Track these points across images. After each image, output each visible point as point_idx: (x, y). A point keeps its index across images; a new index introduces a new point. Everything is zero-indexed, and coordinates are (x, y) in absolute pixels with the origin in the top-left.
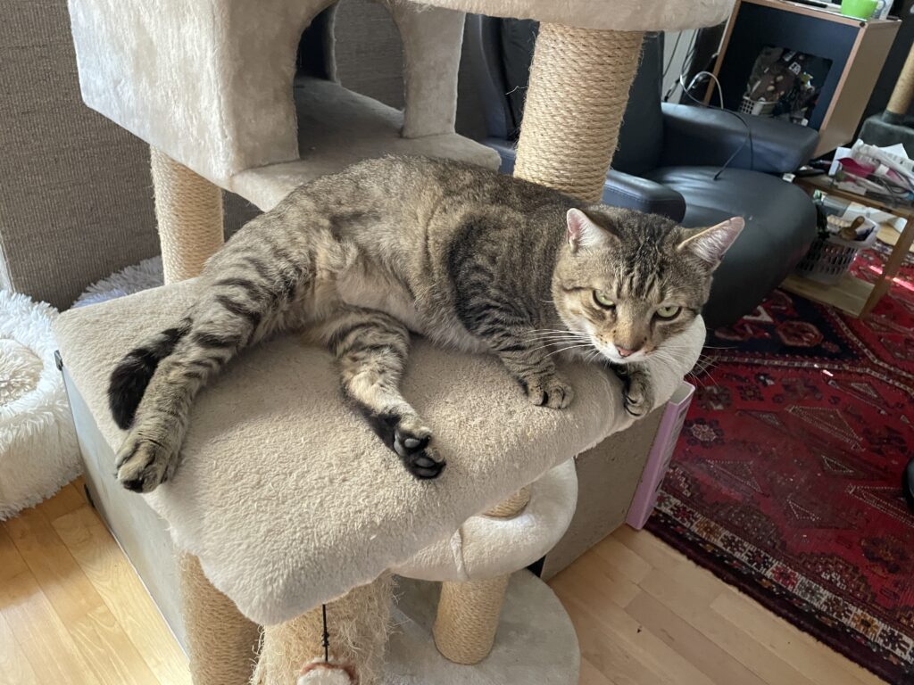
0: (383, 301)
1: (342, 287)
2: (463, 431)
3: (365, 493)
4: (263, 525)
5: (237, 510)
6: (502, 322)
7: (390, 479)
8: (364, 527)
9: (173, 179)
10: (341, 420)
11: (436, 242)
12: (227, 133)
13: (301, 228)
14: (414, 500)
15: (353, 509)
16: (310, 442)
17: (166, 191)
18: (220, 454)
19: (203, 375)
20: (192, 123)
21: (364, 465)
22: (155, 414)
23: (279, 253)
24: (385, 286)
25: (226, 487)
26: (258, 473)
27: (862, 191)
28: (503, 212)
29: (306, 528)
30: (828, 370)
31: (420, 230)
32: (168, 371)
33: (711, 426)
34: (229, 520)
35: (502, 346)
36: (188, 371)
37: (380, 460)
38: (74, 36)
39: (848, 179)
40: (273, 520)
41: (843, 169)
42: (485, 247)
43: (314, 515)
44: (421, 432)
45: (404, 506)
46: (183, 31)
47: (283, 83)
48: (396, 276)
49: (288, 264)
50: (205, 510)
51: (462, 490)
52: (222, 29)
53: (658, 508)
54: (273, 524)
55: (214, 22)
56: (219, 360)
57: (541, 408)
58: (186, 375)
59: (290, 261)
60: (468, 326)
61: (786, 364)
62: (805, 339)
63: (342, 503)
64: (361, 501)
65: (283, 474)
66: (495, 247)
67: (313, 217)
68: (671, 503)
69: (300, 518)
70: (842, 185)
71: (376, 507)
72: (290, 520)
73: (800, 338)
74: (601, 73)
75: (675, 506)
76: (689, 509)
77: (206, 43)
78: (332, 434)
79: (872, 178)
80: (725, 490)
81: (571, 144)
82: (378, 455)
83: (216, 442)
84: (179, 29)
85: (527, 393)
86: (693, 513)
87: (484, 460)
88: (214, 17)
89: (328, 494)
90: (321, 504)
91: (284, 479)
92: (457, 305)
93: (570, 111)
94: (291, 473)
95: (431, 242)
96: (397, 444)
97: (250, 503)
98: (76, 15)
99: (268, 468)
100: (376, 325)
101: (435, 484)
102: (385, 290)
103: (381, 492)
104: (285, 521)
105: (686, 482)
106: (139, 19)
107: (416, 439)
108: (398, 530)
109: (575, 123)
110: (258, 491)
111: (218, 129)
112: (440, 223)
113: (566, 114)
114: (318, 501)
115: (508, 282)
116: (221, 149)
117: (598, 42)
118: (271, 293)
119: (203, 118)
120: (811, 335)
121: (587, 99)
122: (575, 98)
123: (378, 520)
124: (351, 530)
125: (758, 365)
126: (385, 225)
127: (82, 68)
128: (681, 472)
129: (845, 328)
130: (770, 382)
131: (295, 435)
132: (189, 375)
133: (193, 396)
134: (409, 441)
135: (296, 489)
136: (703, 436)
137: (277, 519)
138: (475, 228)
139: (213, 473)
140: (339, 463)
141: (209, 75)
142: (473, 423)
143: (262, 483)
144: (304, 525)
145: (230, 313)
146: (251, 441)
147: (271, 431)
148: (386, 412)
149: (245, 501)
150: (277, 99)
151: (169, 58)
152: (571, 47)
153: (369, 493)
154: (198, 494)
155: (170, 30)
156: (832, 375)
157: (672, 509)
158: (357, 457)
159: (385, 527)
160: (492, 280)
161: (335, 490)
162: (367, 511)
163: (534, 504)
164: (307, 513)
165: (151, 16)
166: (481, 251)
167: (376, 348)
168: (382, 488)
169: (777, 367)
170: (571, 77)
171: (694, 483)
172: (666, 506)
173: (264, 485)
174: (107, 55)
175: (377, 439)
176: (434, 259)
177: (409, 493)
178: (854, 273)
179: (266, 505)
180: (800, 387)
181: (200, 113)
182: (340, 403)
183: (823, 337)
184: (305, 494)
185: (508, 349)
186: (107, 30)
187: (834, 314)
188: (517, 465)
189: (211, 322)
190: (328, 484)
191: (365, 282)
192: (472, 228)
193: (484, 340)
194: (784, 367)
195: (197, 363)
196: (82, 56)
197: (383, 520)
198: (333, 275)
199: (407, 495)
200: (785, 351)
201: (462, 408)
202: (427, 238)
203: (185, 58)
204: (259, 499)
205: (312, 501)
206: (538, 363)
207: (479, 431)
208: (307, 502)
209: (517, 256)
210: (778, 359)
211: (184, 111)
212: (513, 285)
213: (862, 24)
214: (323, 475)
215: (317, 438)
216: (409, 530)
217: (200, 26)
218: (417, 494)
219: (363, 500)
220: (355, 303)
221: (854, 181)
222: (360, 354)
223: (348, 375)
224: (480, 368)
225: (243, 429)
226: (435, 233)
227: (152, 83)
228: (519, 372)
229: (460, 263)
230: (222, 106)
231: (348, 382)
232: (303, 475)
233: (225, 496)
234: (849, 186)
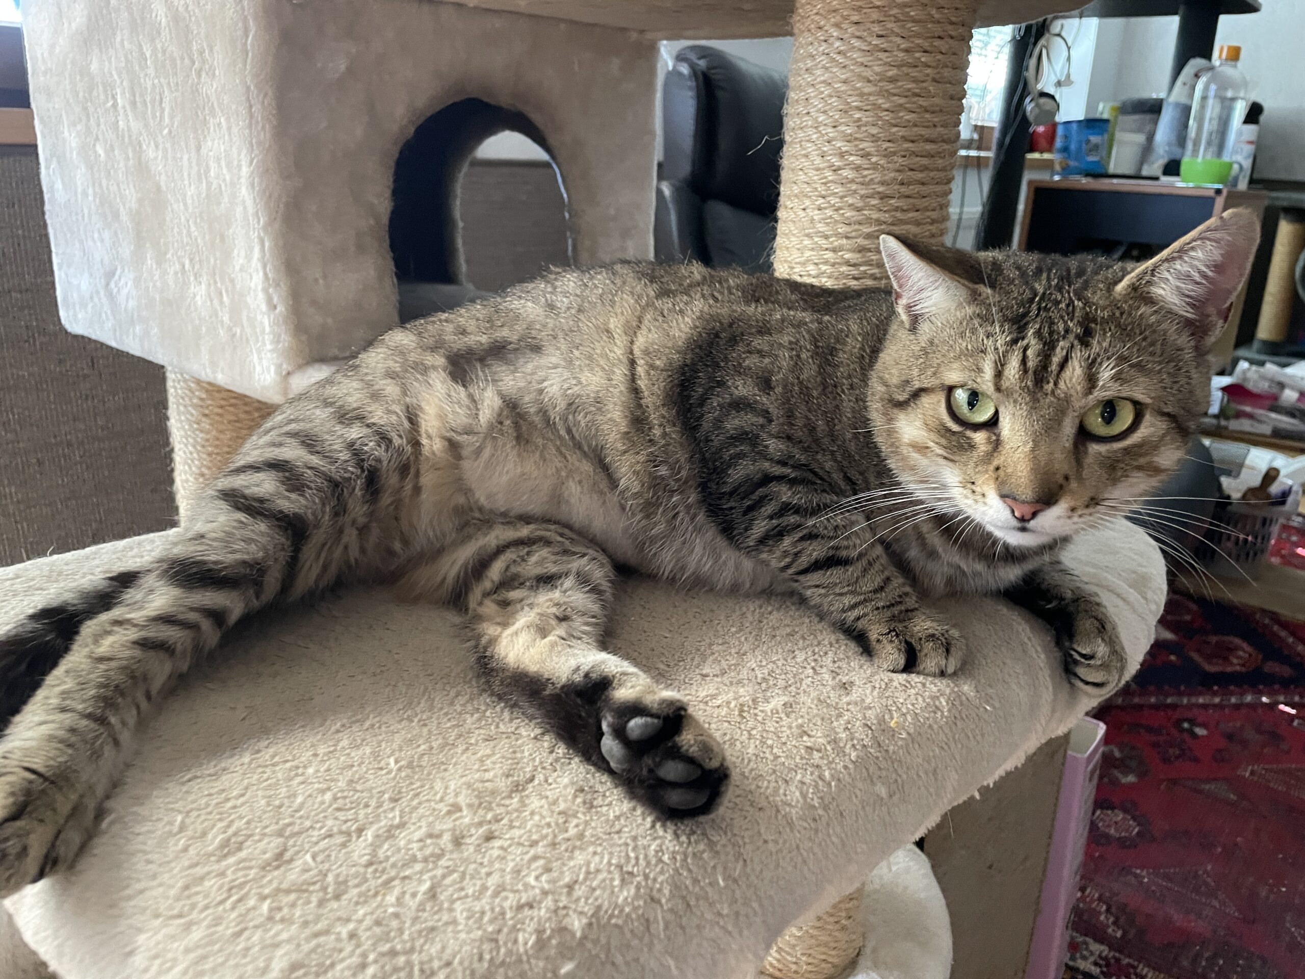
0: (557, 497)
1: (472, 470)
2: (751, 724)
3: (541, 862)
4: (280, 952)
5: (217, 921)
6: (797, 510)
7: (597, 827)
8: (541, 944)
9: (201, 431)
10: (479, 720)
11: (652, 367)
12: (275, 300)
13: (391, 375)
14: (662, 872)
15: (511, 900)
16: (410, 765)
17: (191, 453)
18: (193, 802)
19: (179, 647)
20: (221, 302)
21: (535, 803)
22: (51, 718)
23: (345, 417)
24: (557, 462)
25: (199, 871)
26: (280, 833)
27: (1266, 429)
28: (771, 312)
29: (393, 953)
30: (1286, 705)
31: (618, 351)
32: (97, 638)
33: (1125, 811)
34: (197, 947)
35: (804, 561)
36: (143, 634)
37: (571, 791)
38: (49, 222)
39: (1239, 415)
40: (308, 940)
41: (1228, 401)
42: (747, 362)
43: (415, 920)
44: (663, 701)
45: (638, 888)
46: (204, 151)
47: (372, 222)
48: (578, 446)
49: (366, 431)
50: (140, 931)
51: (771, 845)
52: (263, 128)
53: (1071, 963)
54: (306, 948)
55: (251, 116)
56: (216, 616)
57: (905, 675)
58: (135, 643)
59: (368, 426)
60: (728, 531)
61: (1217, 700)
62: (1235, 661)
63: (484, 888)
64: (531, 880)
65: (341, 832)
66: (767, 360)
67: (413, 357)
68: (1092, 953)
69: (377, 930)
70: (1234, 425)
71: (569, 894)
72: (352, 935)
73: (1226, 659)
74: (916, 81)
75: (1100, 956)
76: (1126, 961)
77: (239, 155)
78: (459, 750)
79: (1276, 408)
80: (1177, 918)
81: (875, 215)
82: (566, 780)
83: (189, 780)
84: (198, 148)
85: (866, 648)
86: (1135, 968)
87: (808, 779)
88: (251, 107)
89: (450, 871)
90: (432, 894)
91: (344, 845)
92: (703, 487)
93: (866, 155)
94: (360, 831)
95: (640, 370)
96: (609, 745)
97: (251, 903)
98: (52, 187)
99: (308, 824)
100: (547, 543)
101: (704, 834)
102: (558, 470)
103: (580, 858)
104: (339, 940)
105: (1108, 910)
106: (140, 158)
107: (652, 716)
108: (628, 946)
109: (877, 176)
110: (276, 873)
111: (261, 295)
112: (654, 336)
113: (858, 161)
114: (426, 886)
115: (800, 423)
116: (267, 329)
117: (903, 27)
118: (330, 480)
119: (238, 287)
120: (1241, 653)
121: (895, 129)
122: (874, 131)
123: (577, 924)
124: (510, 953)
125: (1174, 707)
126: (552, 357)
127: (60, 269)
128: (1096, 895)
129: (1291, 640)
130: (1200, 731)
131: (376, 756)
132: (144, 644)
133: (154, 689)
134: (635, 724)
135: (370, 864)
136: (1116, 830)
137: (317, 935)
138: (723, 335)
139: (172, 841)
140: (476, 802)
141: (245, 208)
142: (768, 708)
143: (287, 856)
144: (386, 947)
145: (241, 516)
146: (274, 772)
147: (322, 750)
148: (578, 678)
149: (240, 900)
150: (361, 248)
151: (185, 204)
152: (856, 43)
153: (549, 861)
154: (128, 892)
155: (186, 157)
156: (1293, 712)
157: (1096, 964)
158: (518, 788)
159: (596, 942)
160: (770, 421)
161: (467, 861)
162: (549, 902)
163: (874, 951)
164: (396, 915)
165: (157, 146)
166: (740, 370)
167: (547, 580)
168: (581, 849)
169: (1204, 706)
170: (862, 95)
171: (1122, 913)
172: (1084, 958)
173: (291, 861)
174: (96, 236)
175: (561, 750)
176: (649, 400)
177: (646, 856)
178: (1275, 560)
179: (293, 905)
180: (1250, 734)
181: (232, 281)
182: (475, 691)
183: (1261, 657)
184: (393, 873)
185: (817, 566)
186: (95, 195)
187: (1267, 621)
188: (882, 791)
189: (202, 536)
190: (450, 846)
191: (519, 455)
192: (717, 335)
193: (764, 556)
194: (1215, 706)
195: (166, 619)
196: (60, 251)
197: (590, 925)
198: (453, 446)
199: (642, 862)
200: (1208, 681)
201: (739, 682)
202: (632, 363)
203: (208, 196)
204: (278, 890)
205: (410, 887)
206: (881, 589)
207: (786, 721)
208: (396, 892)
209: (809, 371)
210: (1201, 694)
211: (209, 284)
212: (812, 429)
213: (1218, 192)
214: (438, 827)
215: (426, 758)
216: (658, 947)
217: (229, 129)
218: (666, 858)
219: (537, 878)
220: (501, 504)
221: (1250, 416)
222: (514, 595)
223: (491, 630)
224: (762, 615)
225: (258, 751)
226: (646, 352)
227: (160, 259)
228: (844, 611)
229: (702, 402)
230: (268, 255)
231: (493, 641)
232: (390, 834)
233: (194, 890)
234: (1245, 425)
